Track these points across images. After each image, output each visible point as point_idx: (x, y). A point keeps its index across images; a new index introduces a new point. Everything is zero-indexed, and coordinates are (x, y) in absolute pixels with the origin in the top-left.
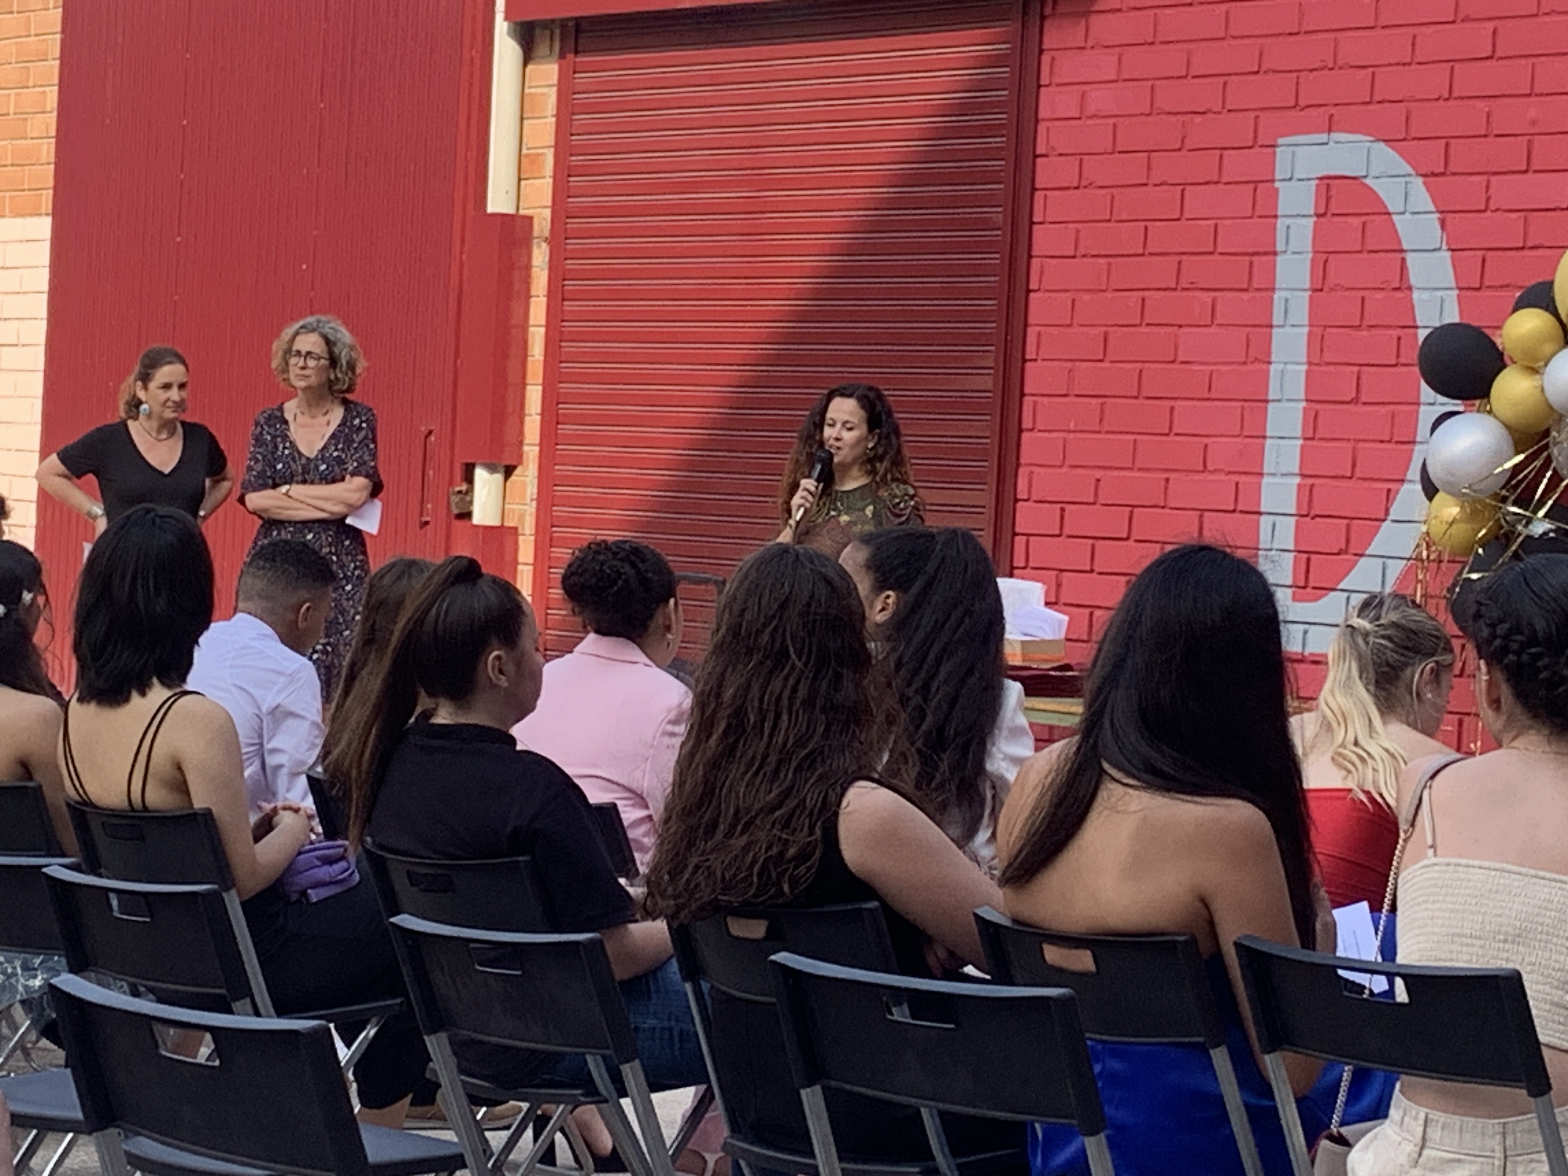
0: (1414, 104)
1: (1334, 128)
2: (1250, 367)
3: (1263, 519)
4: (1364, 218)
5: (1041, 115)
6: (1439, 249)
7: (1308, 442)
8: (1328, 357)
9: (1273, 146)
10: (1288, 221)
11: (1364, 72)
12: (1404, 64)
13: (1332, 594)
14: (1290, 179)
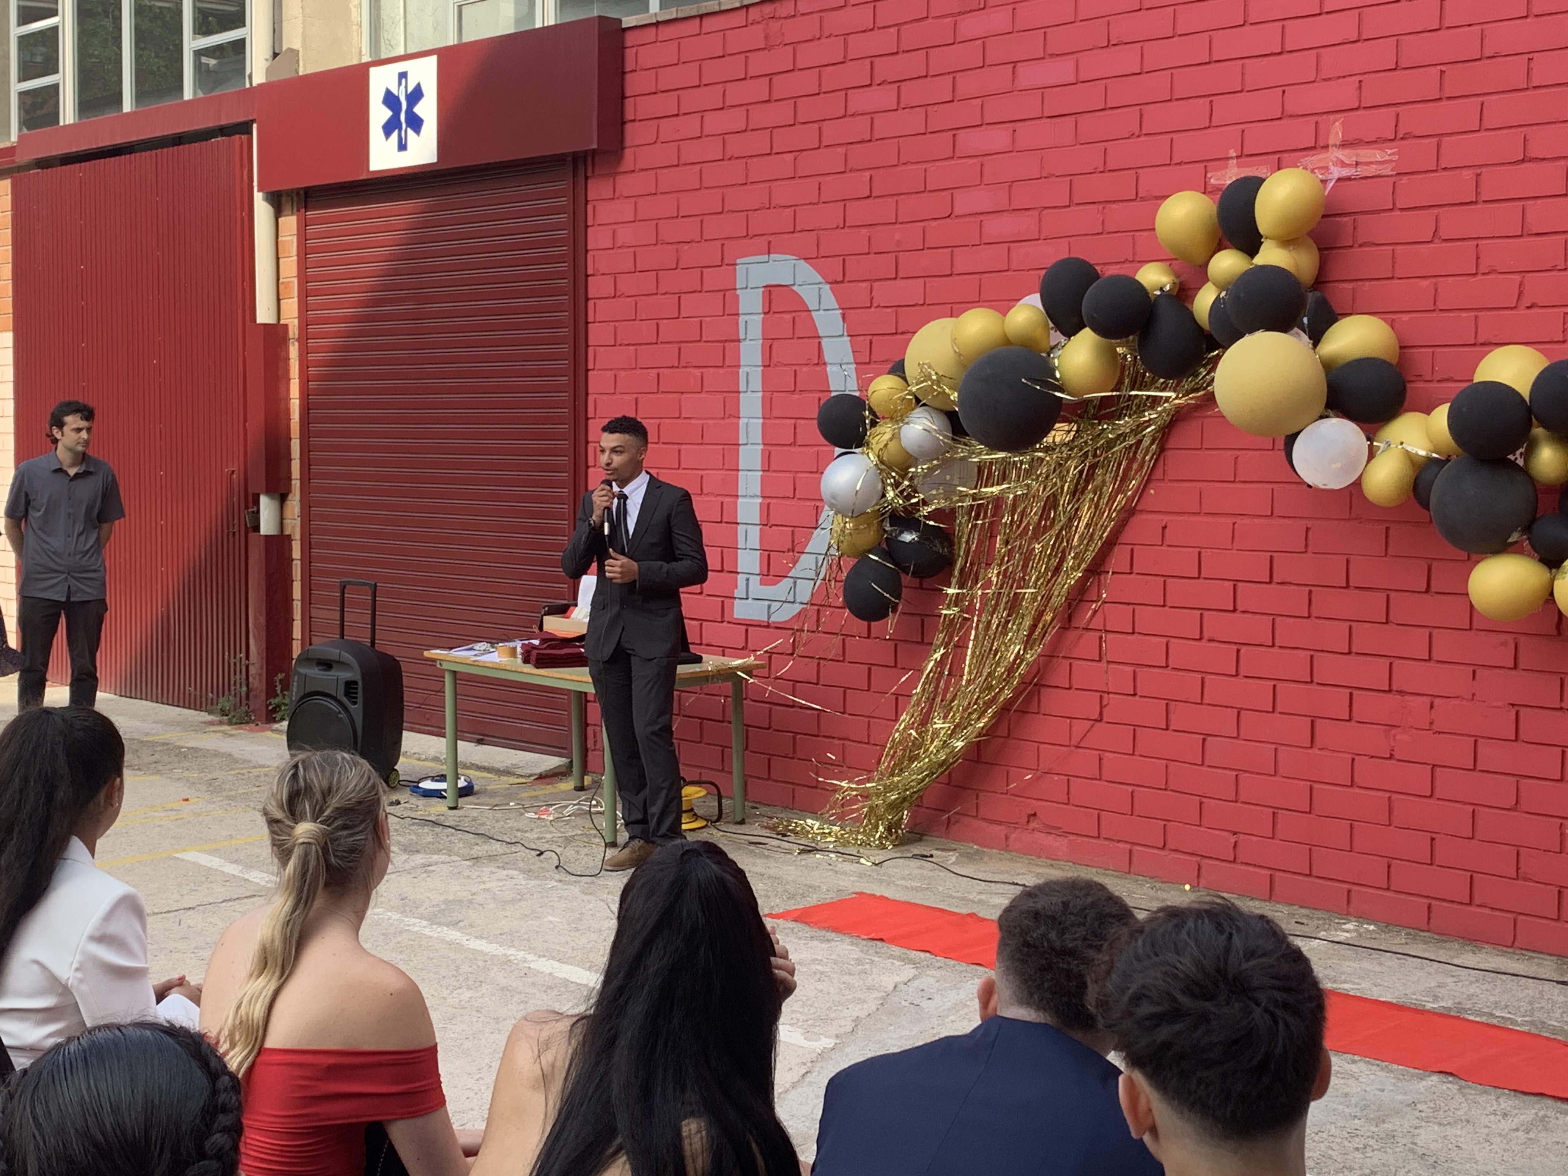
0: (822, 232)
1: (772, 251)
2: (727, 421)
3: (740, 527)
4: (794, 314)
5: (589, 248)
6: (843, 335)
7: (766, 474)
8: (776, 413)
9: (735, 264)
10: (747, 318)
11: (788, 210)
12: (814, 204)
13: (786, 579)
14: (746, 288)
